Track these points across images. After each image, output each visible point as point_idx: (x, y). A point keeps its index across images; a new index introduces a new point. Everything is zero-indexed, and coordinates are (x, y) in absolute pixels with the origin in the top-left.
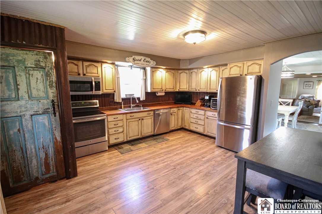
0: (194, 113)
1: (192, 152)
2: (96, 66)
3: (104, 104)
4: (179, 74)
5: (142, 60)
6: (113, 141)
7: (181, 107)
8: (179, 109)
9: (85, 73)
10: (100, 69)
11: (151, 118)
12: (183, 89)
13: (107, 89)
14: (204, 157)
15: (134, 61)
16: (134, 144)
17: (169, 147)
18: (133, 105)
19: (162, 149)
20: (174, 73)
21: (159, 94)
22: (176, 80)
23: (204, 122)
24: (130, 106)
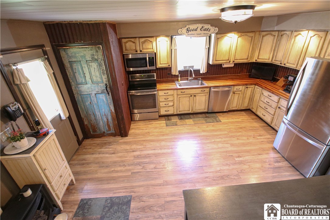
0: (266, 96)
1: (232, 145)
2: (151, 41)
3: (161, 76)
4: (262, 36)
5: (199, 29)
6: (163, 112)
7: (251, 84)
8: (247, 87)
9: (141, 49)
10: (154, 44)
11: (206, 95)
12: (262, 59)
13: (161, 63)
14: (241, 155)
15: (188, 32)
16: (183, 118)
17: (213, 130)
18: (190, 78)
19: (204, 131)
20: (252, 37)
21: (225, 66)
22: (254, 46)
23: (275, 111)
24: (188, 78)
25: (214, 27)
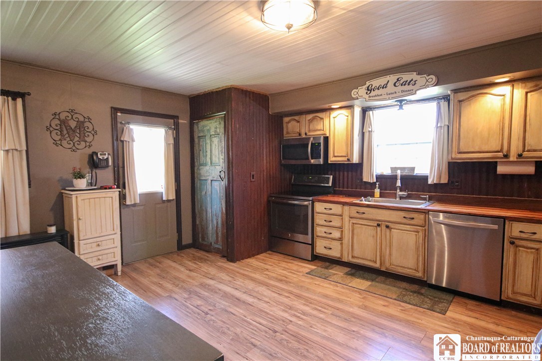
2: (321, 118)
3: (345, 184)
5: (390, 85)
9: (307, 132)
11: (418, 232)
13: (336, 155)
15: (369, 92)
16: (357, 274)
18: (401, 193)
24: (396, 194)
25: (425, 75)
